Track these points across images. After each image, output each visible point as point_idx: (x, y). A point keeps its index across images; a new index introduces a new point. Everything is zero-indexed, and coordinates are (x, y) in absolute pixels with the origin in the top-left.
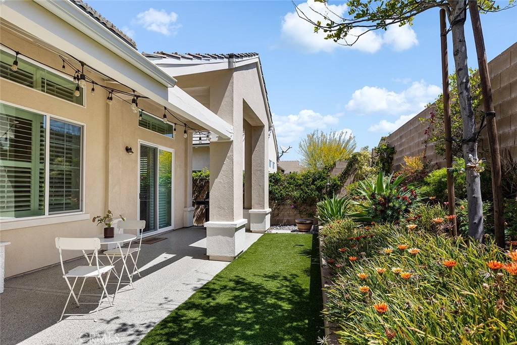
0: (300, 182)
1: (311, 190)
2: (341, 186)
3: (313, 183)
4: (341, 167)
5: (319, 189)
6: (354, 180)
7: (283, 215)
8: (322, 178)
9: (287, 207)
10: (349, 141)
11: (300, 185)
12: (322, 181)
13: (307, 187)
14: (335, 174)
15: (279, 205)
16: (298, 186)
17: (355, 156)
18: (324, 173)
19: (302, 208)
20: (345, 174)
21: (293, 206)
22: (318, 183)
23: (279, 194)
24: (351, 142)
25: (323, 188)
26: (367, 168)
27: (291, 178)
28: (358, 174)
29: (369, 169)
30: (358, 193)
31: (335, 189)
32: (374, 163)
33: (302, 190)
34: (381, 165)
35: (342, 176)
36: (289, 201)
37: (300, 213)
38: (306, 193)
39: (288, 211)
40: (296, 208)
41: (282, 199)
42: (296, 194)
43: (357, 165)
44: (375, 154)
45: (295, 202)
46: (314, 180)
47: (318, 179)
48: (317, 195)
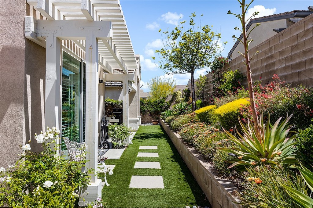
0: (153, 104)
1: (158, 108)
2: (170, 106)
3: (158, 105)
4: (170, 98)
5: (161, 107)
6: (175, 103)
7: (145, 119)
8: (162, 102)
9: (147, 115)
10: (173, 82)
11: (153, 105)
12: (162, 104)
13: (156, 106)
14: (168, 100)
15: (143, 114)
16: (152, 106)
17: (175, 93)
18: (163, 100)
19: (153, 116)
20: (172, 101)
21: (150, 115)
22: (161, 104)
23: (144, 110)
24: (174, 83)
25: (163, 107)
26: (180, 98)
27: (149, 103)
28: (177, 101)
29: (181, 99)
30: (176, 108)
31: (167, 107)
32: (183, 96)
33: (154, 107)
34: (185, 98)
35: (170, 102)
36: (148, 113)
37: (153, 118)
38: (155, 109)
39: (148, 117)
40: (151, 115)
41: (145, 112)
42: (151, 109)
43: (176, 97)
44: (183, 92)
45: (150, 113)
46: (159, 103)
47: (161, 103)
48: (160, 110)
